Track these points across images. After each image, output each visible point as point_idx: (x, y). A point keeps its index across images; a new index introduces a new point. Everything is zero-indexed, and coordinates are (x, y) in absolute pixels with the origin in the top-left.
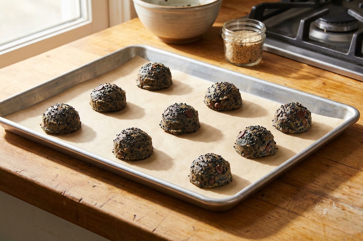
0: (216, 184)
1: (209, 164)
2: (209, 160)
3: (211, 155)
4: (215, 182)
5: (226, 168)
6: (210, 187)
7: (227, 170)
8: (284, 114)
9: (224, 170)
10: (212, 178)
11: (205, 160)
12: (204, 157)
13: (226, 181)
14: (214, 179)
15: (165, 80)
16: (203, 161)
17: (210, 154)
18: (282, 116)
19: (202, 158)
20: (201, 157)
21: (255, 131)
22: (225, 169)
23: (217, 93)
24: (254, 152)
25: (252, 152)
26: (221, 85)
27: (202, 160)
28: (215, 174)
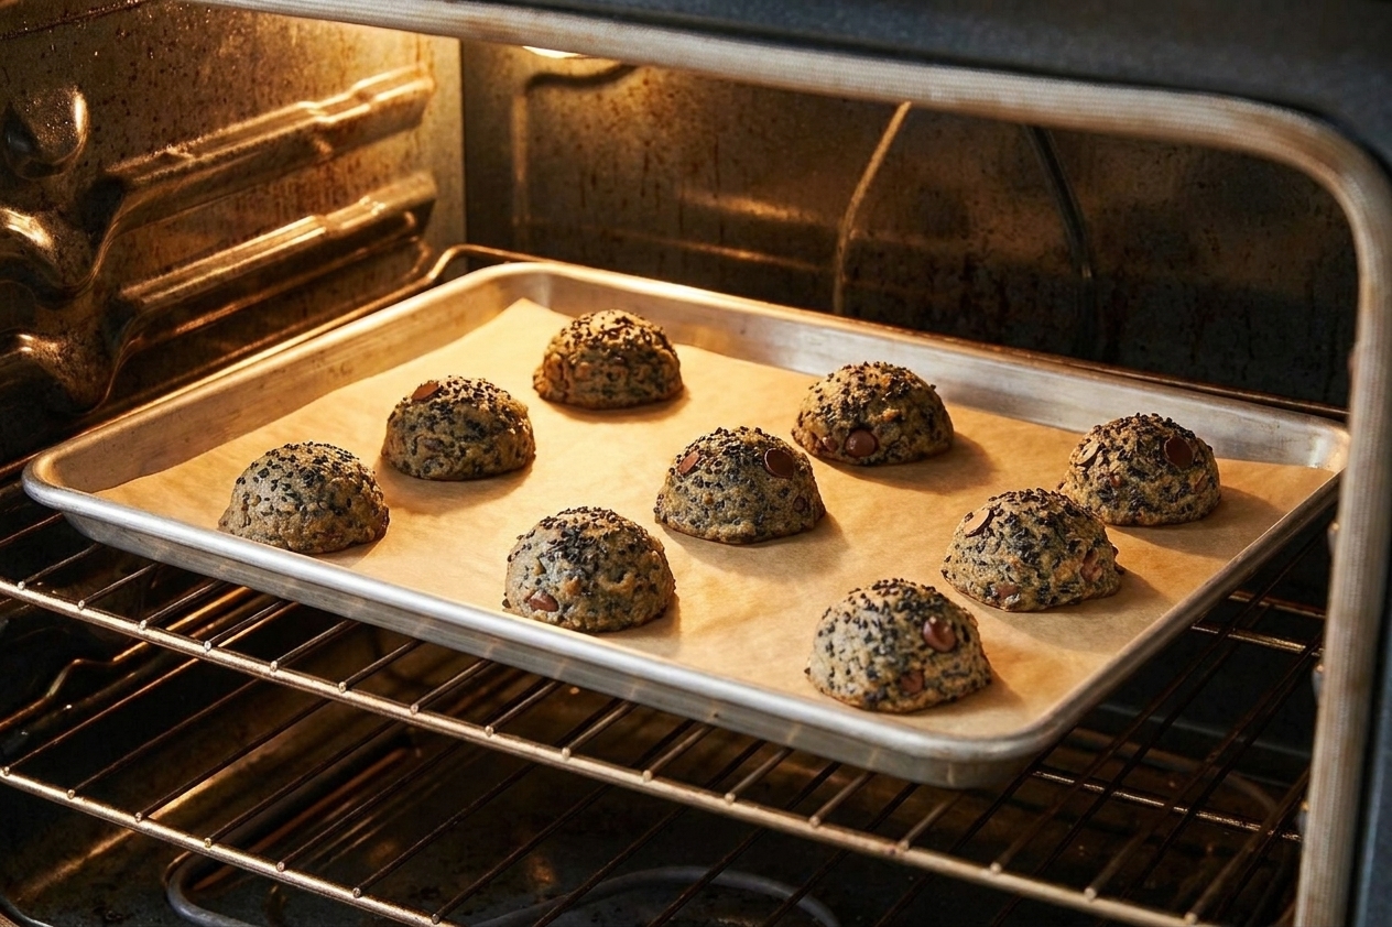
0: (930, 694)
1: (898, 617)
2: (891, 599)
3: (894, 586)
4: (924, 688)
5: (964, 629)
6: (908, 704)
7: (967, 638)
8: (1113, 456)
9: (957, 641)
10: (913, 668)
11: (878, 602)
12: (871, 594)
13: (969, 679)
14: (922, 671)
15: (655, 371)
16: (871, 607)
17: (891, 582)
18: (1106, 461)
19: (863, 596)
20: (859, 593)
21: (1033, 505)
22: (960, 635)
23: (853, 398)
24: (1036, 583)
25: (1030, 585)
26: (868, 371)
27: (861, 602)
28: (922, 655)
